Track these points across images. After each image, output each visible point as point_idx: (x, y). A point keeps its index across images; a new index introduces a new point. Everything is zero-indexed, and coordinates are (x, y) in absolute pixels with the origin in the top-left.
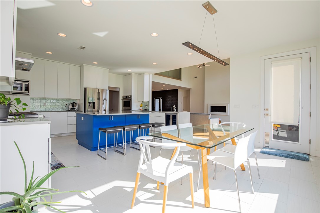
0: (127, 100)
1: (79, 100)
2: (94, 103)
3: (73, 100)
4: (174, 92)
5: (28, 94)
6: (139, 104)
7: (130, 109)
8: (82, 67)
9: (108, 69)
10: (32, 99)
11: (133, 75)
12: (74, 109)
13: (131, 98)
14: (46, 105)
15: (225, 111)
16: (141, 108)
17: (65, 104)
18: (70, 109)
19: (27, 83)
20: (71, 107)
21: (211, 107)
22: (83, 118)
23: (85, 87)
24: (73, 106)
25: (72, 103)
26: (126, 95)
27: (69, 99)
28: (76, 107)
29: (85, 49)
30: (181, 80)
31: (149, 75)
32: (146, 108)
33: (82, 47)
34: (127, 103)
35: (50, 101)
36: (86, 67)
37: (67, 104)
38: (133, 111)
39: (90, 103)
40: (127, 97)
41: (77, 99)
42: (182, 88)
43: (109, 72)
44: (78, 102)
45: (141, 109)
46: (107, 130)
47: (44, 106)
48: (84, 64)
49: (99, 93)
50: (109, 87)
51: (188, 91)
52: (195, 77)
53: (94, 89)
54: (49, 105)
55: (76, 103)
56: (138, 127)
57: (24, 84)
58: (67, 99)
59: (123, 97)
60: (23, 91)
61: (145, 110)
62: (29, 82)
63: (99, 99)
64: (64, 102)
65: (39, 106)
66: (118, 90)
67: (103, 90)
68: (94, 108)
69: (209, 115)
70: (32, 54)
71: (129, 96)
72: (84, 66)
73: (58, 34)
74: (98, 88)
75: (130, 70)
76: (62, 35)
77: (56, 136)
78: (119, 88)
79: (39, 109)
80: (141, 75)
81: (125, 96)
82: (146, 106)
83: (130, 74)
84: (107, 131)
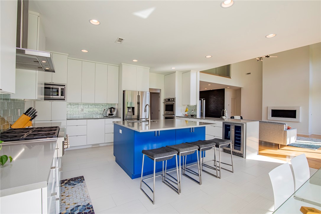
0: (170, 103)
1: (117, 104)
2: (133, 108)
3: (111, 104)
4: (220, 92)
5: (64, 100)
6: (185, 108)
7: (174, 115)
8: (120, 66)
9: (149, 67)
10: (70, 104)
11: (177, 74)
12: (112, 115)
13: (174, 101)
14: (84, 110)
15: (295, 117)
16: (186, 113)
17: (103, 109)
18: (107, 115)
19: (63, 87)
20: (109, 112)
21: (272, 110)
22: (121, 131)
23: (124, 90)
24: (111, 112)
25: (110, 108)
26: (168, 97)
27: (107, 104)
28: (115, 113)
29: (123, 42)
30: (230, 78)
31: (197, 73)
32: (193, 113)
33: (120, 39)
34: (170, 107)
35: (88, 106)
36: (124, 66)
37: (105, 110)
38: (176, 116)
39: (129, 108)
40: (169, 100)
41: (116, 104)
42: (231, 87)
43: (150, 72)
44: (116, 107)
45: (186, 115)
46: (155, 156)
47: (82, 112)
48: (122, 63)
49: (139, 96)
50: (150, 89)
51: (238, 91)
52: (248, 74)
53: (133, 92)
54: (87, 111)
55: (114, 108)
56: (197, 149)
57: (60, 88)
58: (104, 104)
59: (165, 100)
60: (60, 96)
61: (191, 115)
62: (65, 86)
63: (139, 103)
64: (102, 107)
65: (77, 112)
66: (158, 92)
67: (142, 92)
68: (134, 114)
69: (285, 125)
70: (68, 54)
71: (172, 99)
72: (123, 66)
73: (89, 21)
74: (138, 90)
75: (173, 68)
76: (95, 22)
77: (93, 146)
78: (160, 90)
79: (76, 115)
80: (187, 73)
81: (167, 99)
82: (193, 111)
83: (174, 72)
84: (155, 159)
